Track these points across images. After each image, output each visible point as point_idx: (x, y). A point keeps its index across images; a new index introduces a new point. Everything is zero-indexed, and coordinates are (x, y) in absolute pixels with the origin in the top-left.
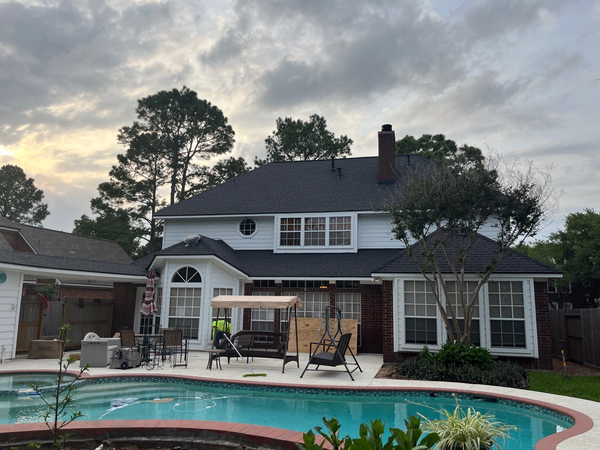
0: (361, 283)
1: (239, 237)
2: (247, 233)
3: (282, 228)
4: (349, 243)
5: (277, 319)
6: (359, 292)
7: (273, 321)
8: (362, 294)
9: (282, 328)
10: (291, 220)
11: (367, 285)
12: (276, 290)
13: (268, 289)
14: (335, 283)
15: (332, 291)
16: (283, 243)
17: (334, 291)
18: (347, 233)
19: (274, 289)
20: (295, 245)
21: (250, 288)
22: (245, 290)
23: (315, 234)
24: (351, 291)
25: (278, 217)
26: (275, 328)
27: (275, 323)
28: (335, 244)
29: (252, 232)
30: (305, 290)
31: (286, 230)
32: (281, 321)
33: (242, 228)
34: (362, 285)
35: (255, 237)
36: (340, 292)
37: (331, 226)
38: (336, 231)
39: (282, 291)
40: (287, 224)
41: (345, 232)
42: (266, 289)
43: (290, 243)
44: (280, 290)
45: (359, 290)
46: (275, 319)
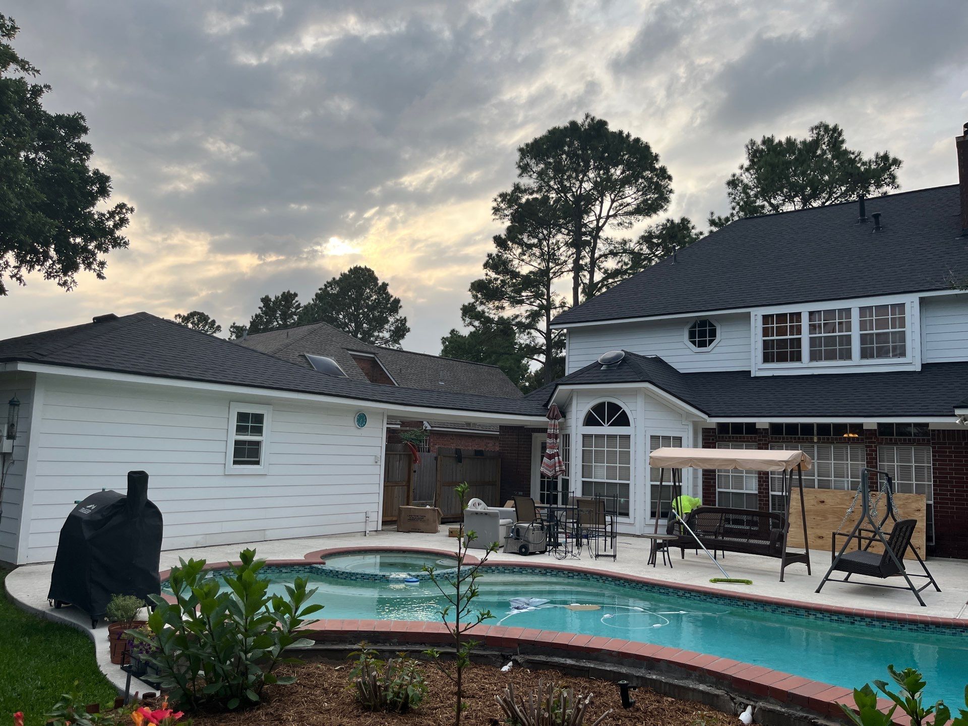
0: (930, 428)
1: (688, 352)
2: (702, 344)
3: (766, 332)
4: (903, 354)
5: (764, 489)
6: (928, 444)
7: (756, 492)
8: (934, 448)
9: (772, 505)
10: (782, 317)
11: (944, 431)
12: (759, 440)
13: (744, 438)
14: (876, 428)
15: (870, 442)
16: (767, 358)
17: (874, 443)
18: (898, 335)
19: (755, 438)
20: (792, 360)
21: (711, 436)
22: (703, 439)
23: (830, 341)
24: (911, 442)
25: (758, 314)
26: (760, 504)
27: (760, 496)
28: (872, 357)
29: (711, 342)
30: (815, 441)
31: (773, 335)
32: (771, 493)
33: (692, 335)
34: (933, 431)
35: (716, 350)
36: (887, 444)
37: (863, 325)
38: (875, 331)
39: (770, 442)
40: (775, 325)
41: (892, 333)
42: (740, 438)
43: (782, 358)
44: (766, 440)
45: (928, 441)
46: (759, 489)
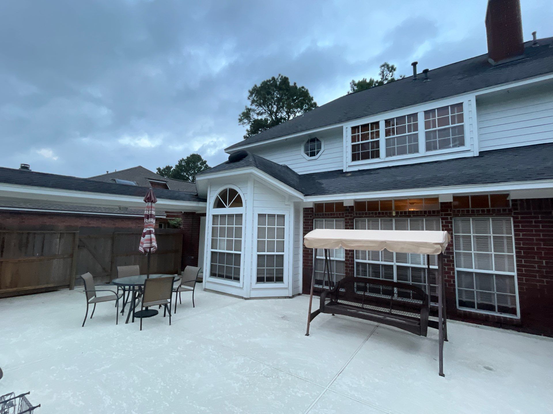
0: (512, 197)
1: (304, 160)
2: (313, 154)
3: (353, 139)
4: (462, 144)
5: (350, 257)
6: (509, 214)
7: (344, 260)
8: (514, 218)
9: (357, 271)
10: (365, 127)
11: (528, 200)
12: (346, 216)
13: (334, 214)
14: (451, 200)
15: (446, 215)
16: (355, 158)
17: (449, 215)
18: (457, 130)
19: (343, 214)
20: (373, 157)
21: (309, 214)
22: (304, 217)
23: (402, 140)
24: (489, 213)
25: (347, 127)
26: (346, 270)
27: (346, 264)
28: (435, 148)
29: (318, 152)
30: (394, 214)
31: (359, 141)
32: (356, 260)
33: (306, 150)
34: (514, 201)
35: (321, 158)
36: (463, 215)
37: (427, 125)
38: (437, 128)
39: (355, 217)
40: (360, 133)
41: (452, 128)
42: (331, 214)
43: (365, 156)
44: (351, 216)
45: (510, 210)
46: (346, 257)
